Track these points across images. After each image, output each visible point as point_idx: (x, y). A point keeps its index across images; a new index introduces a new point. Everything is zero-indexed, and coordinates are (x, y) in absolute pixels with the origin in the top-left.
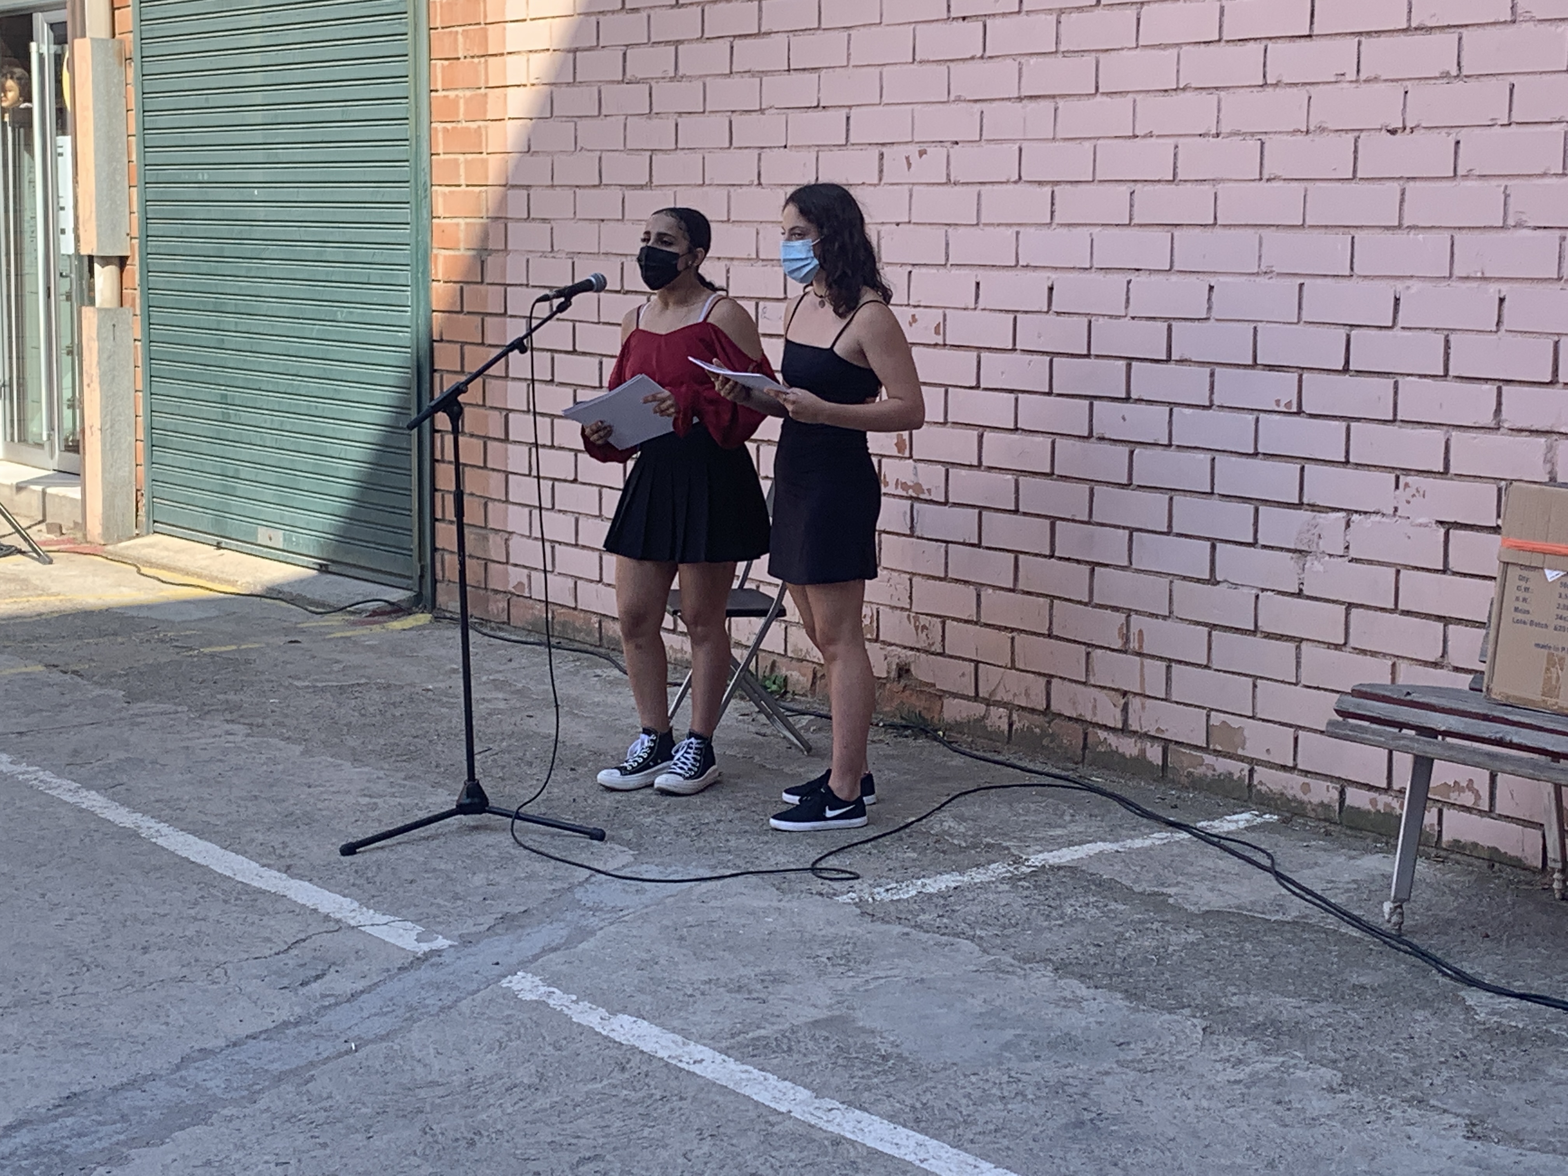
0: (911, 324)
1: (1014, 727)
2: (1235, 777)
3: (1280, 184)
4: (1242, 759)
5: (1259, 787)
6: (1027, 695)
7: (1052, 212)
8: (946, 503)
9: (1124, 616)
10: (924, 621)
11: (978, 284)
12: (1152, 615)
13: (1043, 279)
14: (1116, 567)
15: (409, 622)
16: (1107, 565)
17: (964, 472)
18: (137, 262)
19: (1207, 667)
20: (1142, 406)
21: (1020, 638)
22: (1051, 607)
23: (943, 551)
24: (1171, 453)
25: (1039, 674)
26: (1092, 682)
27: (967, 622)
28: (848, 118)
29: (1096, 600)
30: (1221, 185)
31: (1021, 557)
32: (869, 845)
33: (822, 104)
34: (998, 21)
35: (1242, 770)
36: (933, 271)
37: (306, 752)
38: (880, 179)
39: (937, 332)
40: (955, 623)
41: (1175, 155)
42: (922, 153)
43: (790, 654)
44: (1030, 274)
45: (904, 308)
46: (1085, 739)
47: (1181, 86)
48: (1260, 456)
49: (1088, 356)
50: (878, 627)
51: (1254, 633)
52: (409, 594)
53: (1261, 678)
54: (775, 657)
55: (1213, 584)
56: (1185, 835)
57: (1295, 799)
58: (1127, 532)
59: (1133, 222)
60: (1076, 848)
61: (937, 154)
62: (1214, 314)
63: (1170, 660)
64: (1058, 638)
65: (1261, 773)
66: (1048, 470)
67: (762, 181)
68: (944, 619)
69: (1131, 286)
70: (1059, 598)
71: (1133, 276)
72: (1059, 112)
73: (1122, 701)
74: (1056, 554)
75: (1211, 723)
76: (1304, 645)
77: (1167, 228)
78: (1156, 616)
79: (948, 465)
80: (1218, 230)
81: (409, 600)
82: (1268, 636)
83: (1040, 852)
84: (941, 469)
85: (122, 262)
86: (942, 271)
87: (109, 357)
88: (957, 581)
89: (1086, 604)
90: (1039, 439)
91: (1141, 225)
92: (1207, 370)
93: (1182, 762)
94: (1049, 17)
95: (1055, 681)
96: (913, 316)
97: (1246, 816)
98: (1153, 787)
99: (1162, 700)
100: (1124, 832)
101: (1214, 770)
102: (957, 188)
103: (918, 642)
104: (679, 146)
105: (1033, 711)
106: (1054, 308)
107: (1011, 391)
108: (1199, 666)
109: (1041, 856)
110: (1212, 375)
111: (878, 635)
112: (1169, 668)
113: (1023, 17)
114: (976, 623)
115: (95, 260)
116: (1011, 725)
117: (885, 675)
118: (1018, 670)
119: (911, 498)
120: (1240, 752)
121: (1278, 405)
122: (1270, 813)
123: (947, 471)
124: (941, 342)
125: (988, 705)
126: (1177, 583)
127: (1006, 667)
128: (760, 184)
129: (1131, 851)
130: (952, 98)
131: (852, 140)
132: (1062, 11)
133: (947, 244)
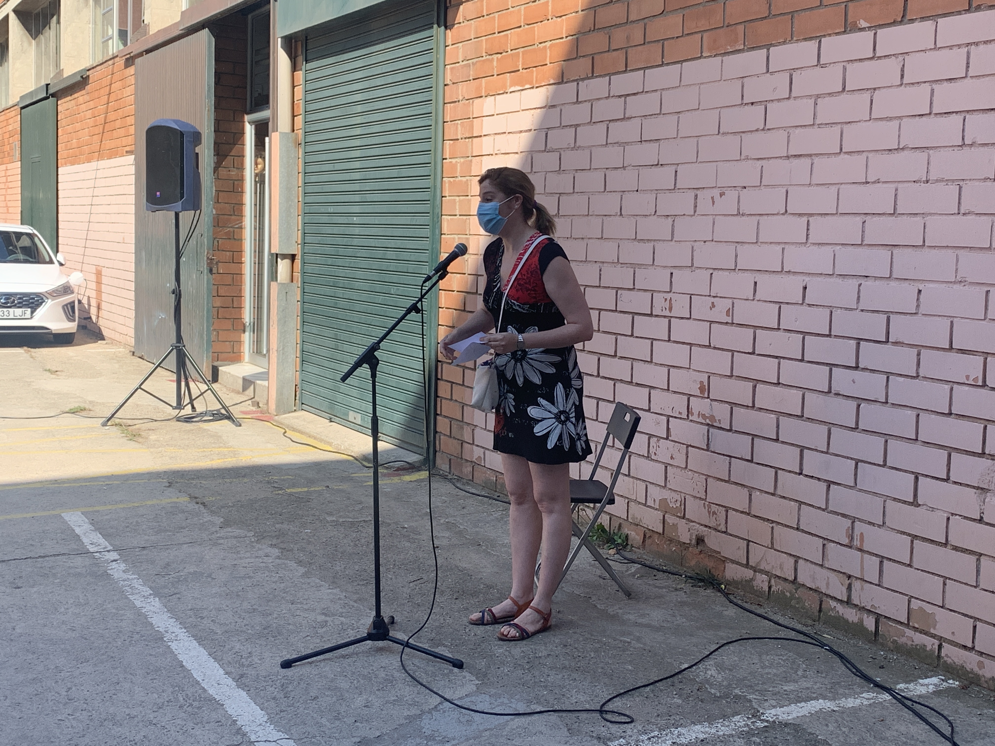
0: (711, 309)
1: (772, 590)
2: (928, 649)
3: (974, 217)
4: (934, 636)
5: (946, 659)
6: (781, 568)
7: (807, 235)
8: (730, 430)
9: (850, 522)
10: (714, 508)
11: (756, 283)
12: (870, 523)
13: (799, 281)
14: (846, 486)
15: (416, 476)
16: (839, 484)
17: (742, 410)
18: (300, 258)
19: (910, 565)
20: (867, 374)
21: (778, 529)
22: (799, 509)
23: (727, 462)
24: (886, 409)
25: (791, 555)
26: (827, 566)
27: (742, 512)
28: (676, 172)
29: (830, 508)
30: (929, 217)
31: (779, 472)
32: (648, 689)
33: (660, 163)
34: (775, 104)
35: (933, 644)
36: (727, 273)
37: (306, 575)
38: (695, 212)
39: (728, 315)
40: (734, 512)
41: (896, 195)
42: (722, 195)
43: (630, 520)
44: (791, 277)
45: (707, 298)
46: (821, 605)
47: (901, 147)
48: (953, 416)
49: (829, 336)
50: (685, 509)
51: (945, 544)
52: (421, 458)
53: (950, 579)
54: (621, 521)
55: (915, 506)
56: (887, 697)
57: (972, 672)
58: (854, 462)
59: (865, 243)
60: (803, 704)
61: (732, 195)
62: (922, 310)
63: (883, 557)
64: (803, 531)
65: (947, 649)
66: (799, 414)
67: (623, 213)
68: (727, 509)
69: (861, 288)
70: (805, 504)
71: (862, 281)
72: (814, 166)
73: (847, 582)
74: (804, 473)
75: (912, 606)
76: (983, 559)
77: (888, 248)
78: (873, 524)
79: (733, 404)
80: (926, 250)
81: (419, 461)
82: (956, 548)
83: (774, 707)
84: (728, 407)
85: (293, 257)
86: (733, 273)
87: (283, 310)
88: (736, 484)
89: (823, 510)
90: (794, 391)
91: (870, 245)
92: (915, 351)
93: (889, 631)
94: (809, 101)
95: (801, 562)
96: (713, 303)
97: (935, 680)
98: (867, 647)
99: (876, 585)
100: (841, 691)
101: (913, 641)
102: (744, 218)
103: (710, 522)
104: (576, 191)
105: (785, 580)
106: (807, 301)
107: (777, 357)
108: (904, 564)
109: (773, 712)
110: (919, 354)
111: (684, 514)
112: (881, 562)
113: (792, 101)
114: (748, 514)
115: (279, 256)
116: (770, 588)
117: (689, 542)
118: (775, 550)
119: (708, 425)
120: (932, 631)
121: (968, 379)
122: (954, 680)
123: (732, 408)
124: (730, 322)
125: (755, 571)
126: (889, 503)
127: (767, 547)
128: (621, 215)
129: (843, 711)
130: (743, 157)
131: (678, 186)
132: (818, 96)
133: (736, 256)
